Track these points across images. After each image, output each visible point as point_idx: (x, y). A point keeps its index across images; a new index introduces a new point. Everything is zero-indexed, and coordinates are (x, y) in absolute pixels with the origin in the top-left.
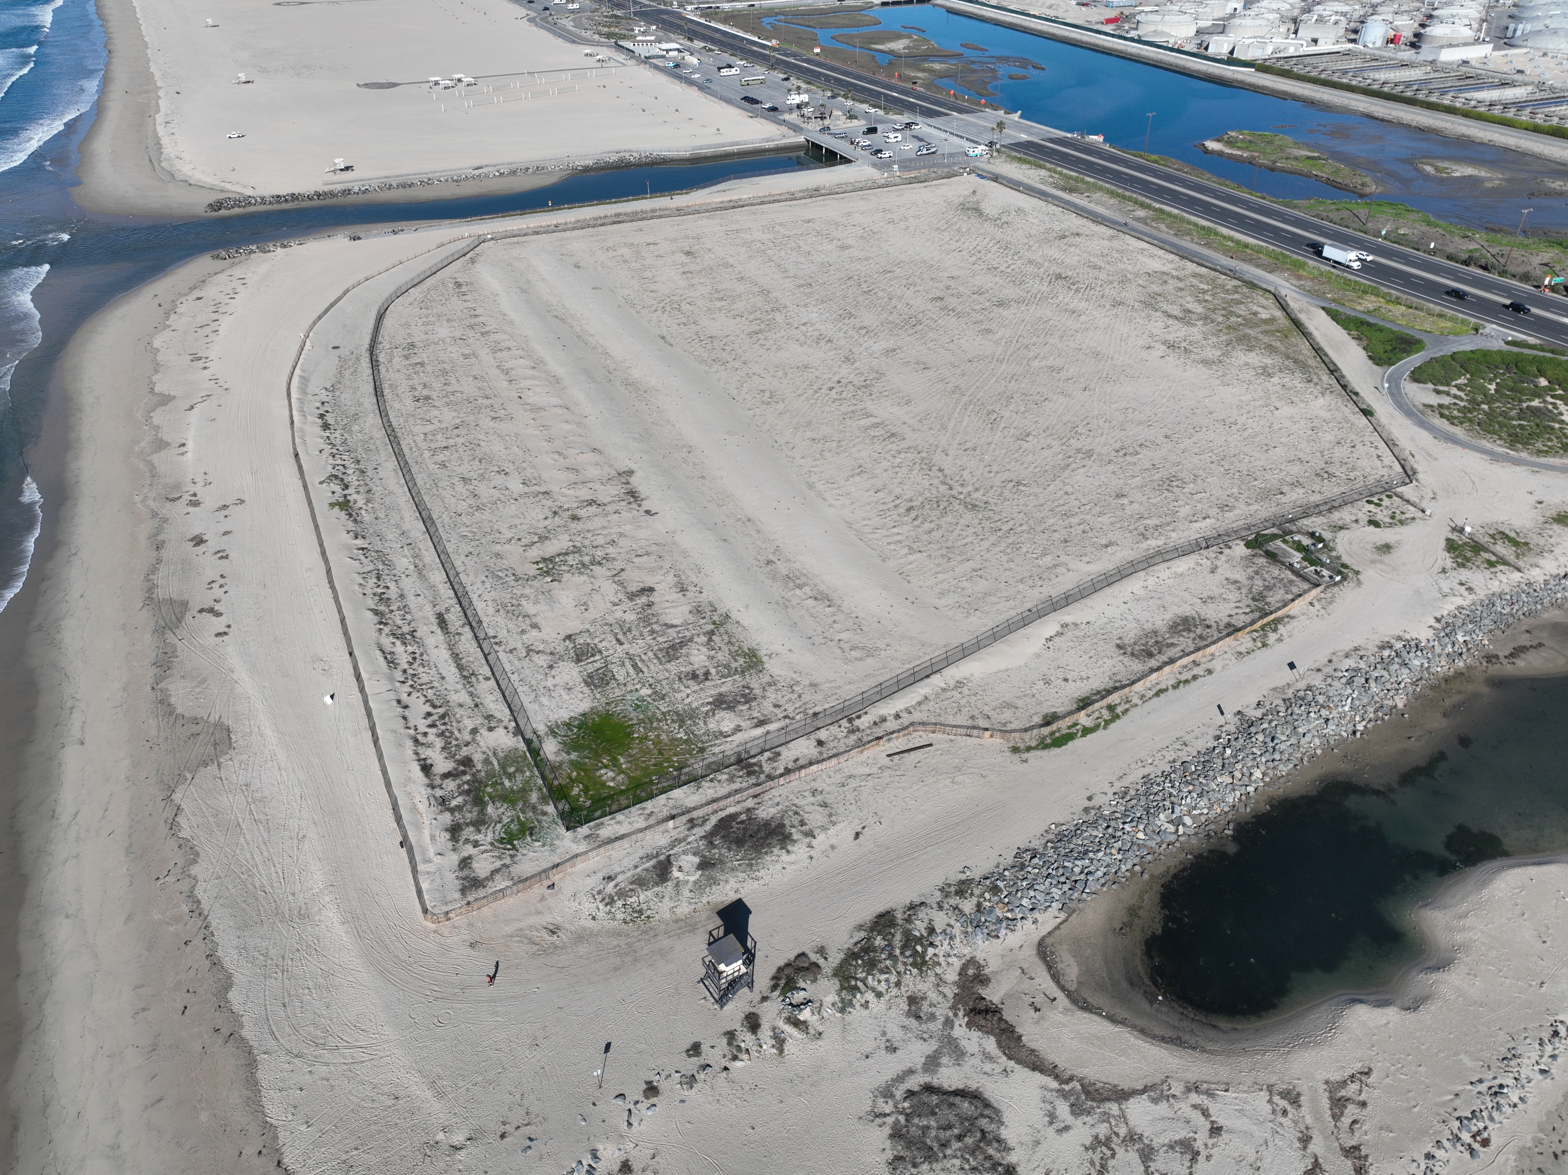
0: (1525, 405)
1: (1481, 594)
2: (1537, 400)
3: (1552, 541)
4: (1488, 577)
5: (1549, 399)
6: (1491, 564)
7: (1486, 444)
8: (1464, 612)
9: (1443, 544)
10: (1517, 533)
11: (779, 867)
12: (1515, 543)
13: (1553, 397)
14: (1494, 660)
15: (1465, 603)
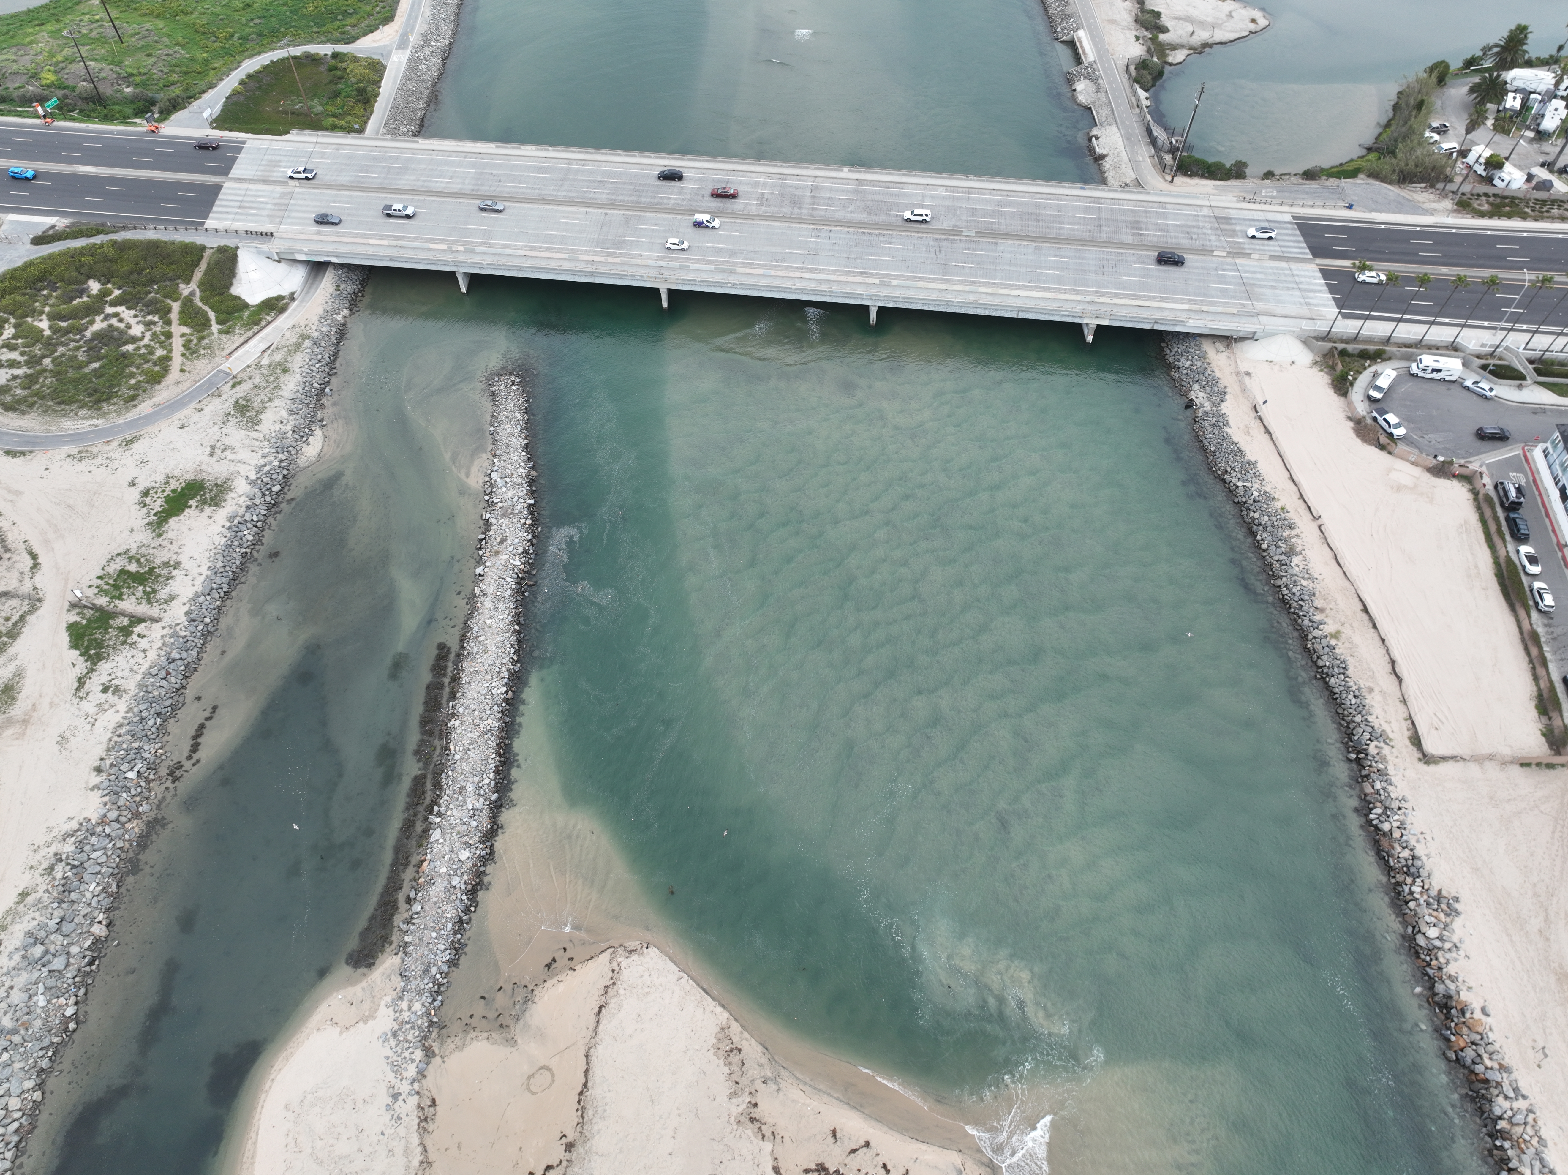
0: (88, 334)
1: (131, 685)
2: (98, 319)
3: (174, 547)
4: (129, 655)
5: (109, 310)
6: (126, 631)
7: (69, 425)
8: (122, 731)
9: (65, 638)
10: (138, 561)
12: (139, 578)
13: (113, 304)
14: (178, 773)
15: (118, 718)
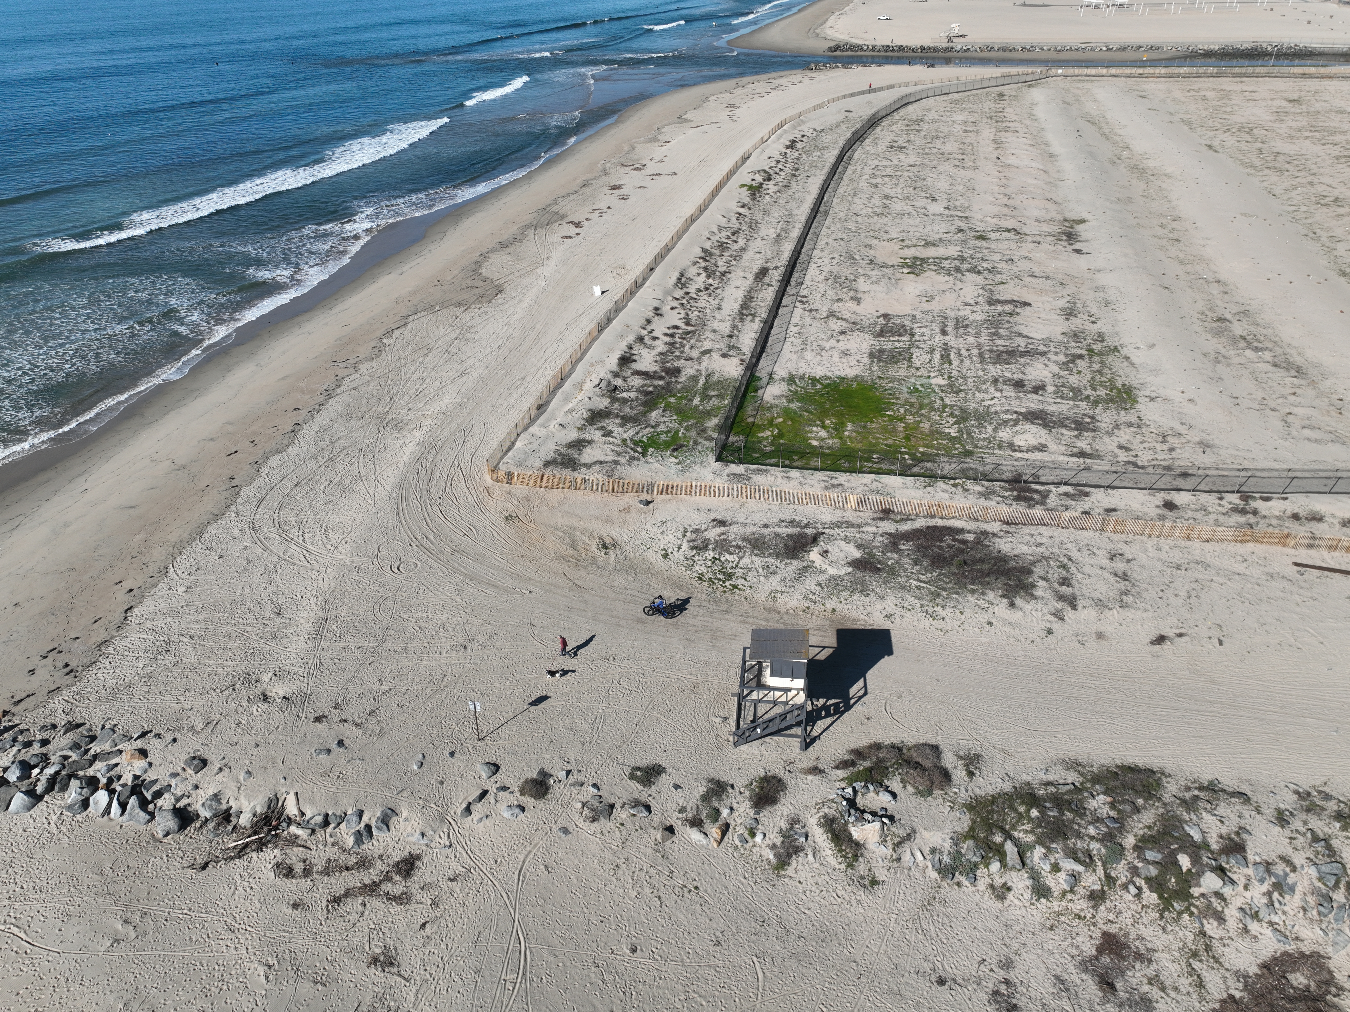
11: (982, 617)
